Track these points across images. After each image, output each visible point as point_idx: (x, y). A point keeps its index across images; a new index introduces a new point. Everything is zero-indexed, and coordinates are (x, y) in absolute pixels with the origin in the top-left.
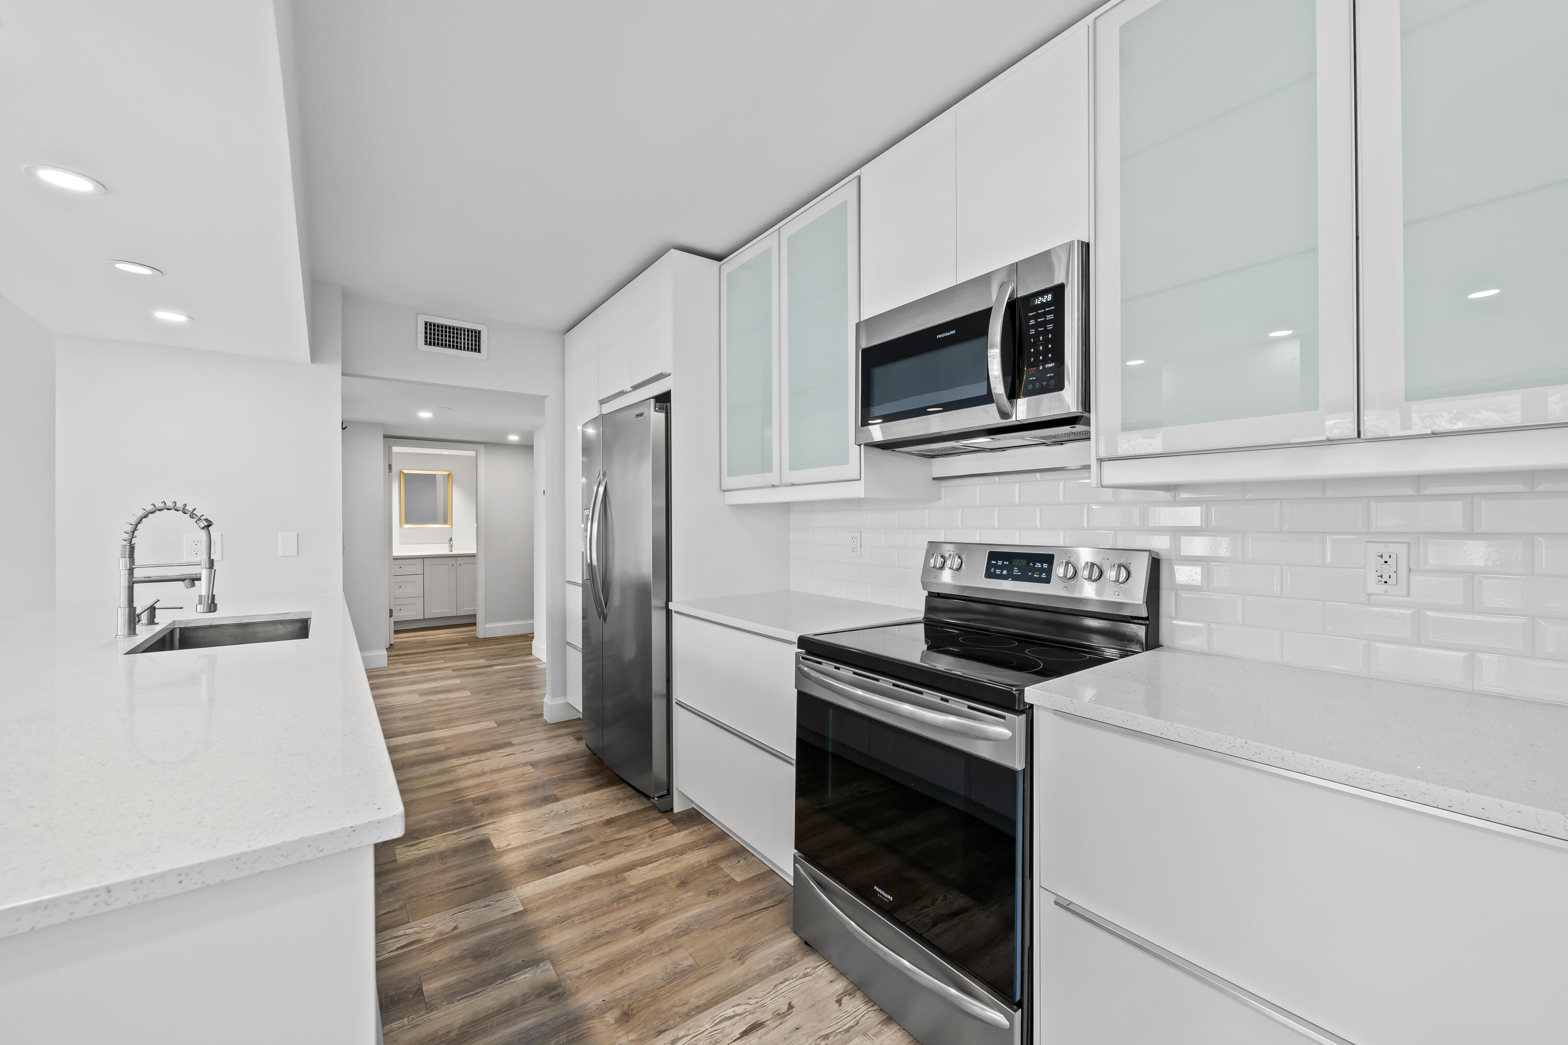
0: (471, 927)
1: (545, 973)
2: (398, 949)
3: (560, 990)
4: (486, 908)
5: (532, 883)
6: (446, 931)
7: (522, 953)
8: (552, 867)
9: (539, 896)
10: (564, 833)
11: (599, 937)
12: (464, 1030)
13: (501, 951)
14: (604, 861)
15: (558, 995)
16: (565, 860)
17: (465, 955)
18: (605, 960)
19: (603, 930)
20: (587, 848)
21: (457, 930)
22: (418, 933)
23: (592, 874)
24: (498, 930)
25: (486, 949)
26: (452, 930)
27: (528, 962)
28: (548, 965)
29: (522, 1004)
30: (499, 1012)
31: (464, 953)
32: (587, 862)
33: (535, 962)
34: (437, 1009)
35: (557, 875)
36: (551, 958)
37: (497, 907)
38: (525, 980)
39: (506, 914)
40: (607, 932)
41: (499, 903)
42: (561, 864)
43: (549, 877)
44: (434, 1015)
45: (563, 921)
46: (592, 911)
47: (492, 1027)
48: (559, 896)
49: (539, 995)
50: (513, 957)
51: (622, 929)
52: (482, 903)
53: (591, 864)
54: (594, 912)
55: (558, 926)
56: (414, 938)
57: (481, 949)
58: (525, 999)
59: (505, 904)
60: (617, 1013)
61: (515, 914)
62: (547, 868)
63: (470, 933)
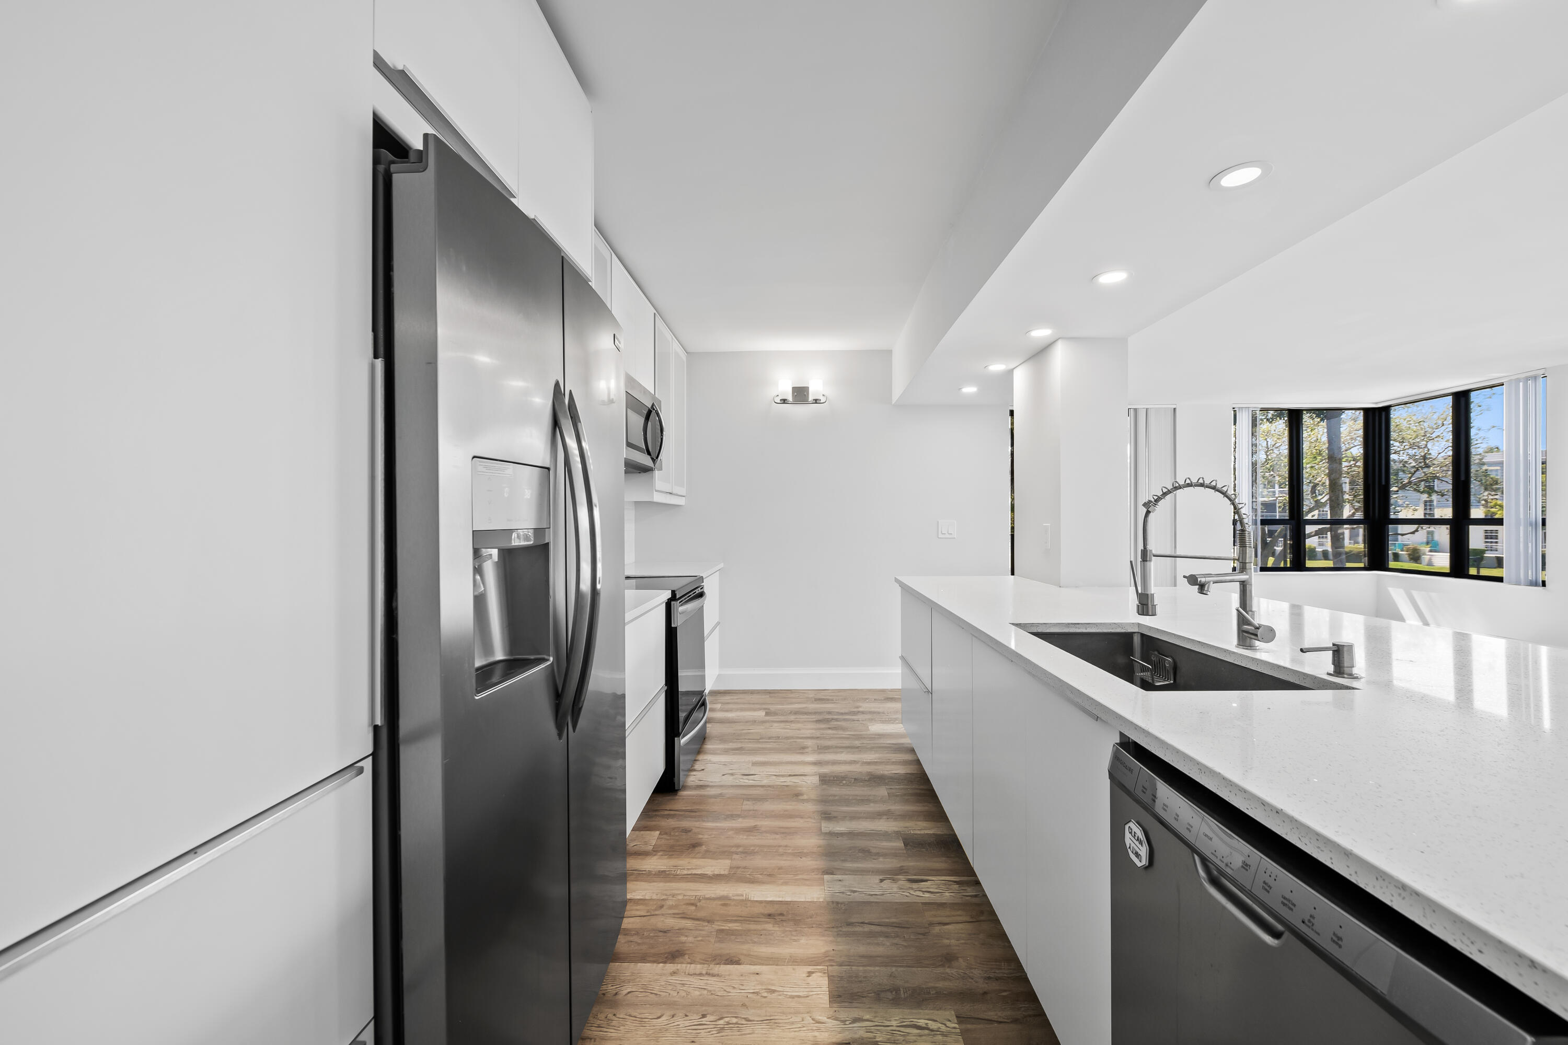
0: (869, 877)
1: (827, 827)
2: (926, 881)
3: (823, 816)
4: (855, 889)
5: (807, 900)
6: (890, 881)
7: (836, 842)
8: (779, 912)
9: (807, 882)
10: (738, 963)
11: (783, 833)
12: (879, 817)
13: (850, 848)
14: (731, 895)
15: (825, 814)
16: (763, 914)
17: (875, 856)
18: (792, 820)
19: (777, 836)
20: (731, 921)
21: (881, 878)
22: (912, 889)
23: (752, 885)
24: (848, 865)
25: (860, 854)
26: (884, 880)
27: (835, 835)
28: (824, 830)
29: (846, 817)
30: (859, 818)
31: (877, 857)
32: (746, 902)
33: (831, 834)
34: (894, 831)
35: (780, 899)
36: (820, 833)
37: (845, 886)
38: (841, 827)
39: (840, 877)
40: (777, 834)
41: (842, 889)
42: (769, 912)
43: (789, 900)
44: (896, 829)
45: (800, 854)
46: (775, 852)
47: (864, 813)
48: (792, 876)
49: (835, 817)
50: (846, 842)
51: (766, 832)
52: (857, 897)
53: (744, 898)
54: (774, 851)
55: (805, 851)
56: (915, 886)
57: (863, 856)
58: (844, 818)
59: (838, 888)
60: (801, 798)
61: (832, 874)
62: (785, 913)
63: (870, 871)
